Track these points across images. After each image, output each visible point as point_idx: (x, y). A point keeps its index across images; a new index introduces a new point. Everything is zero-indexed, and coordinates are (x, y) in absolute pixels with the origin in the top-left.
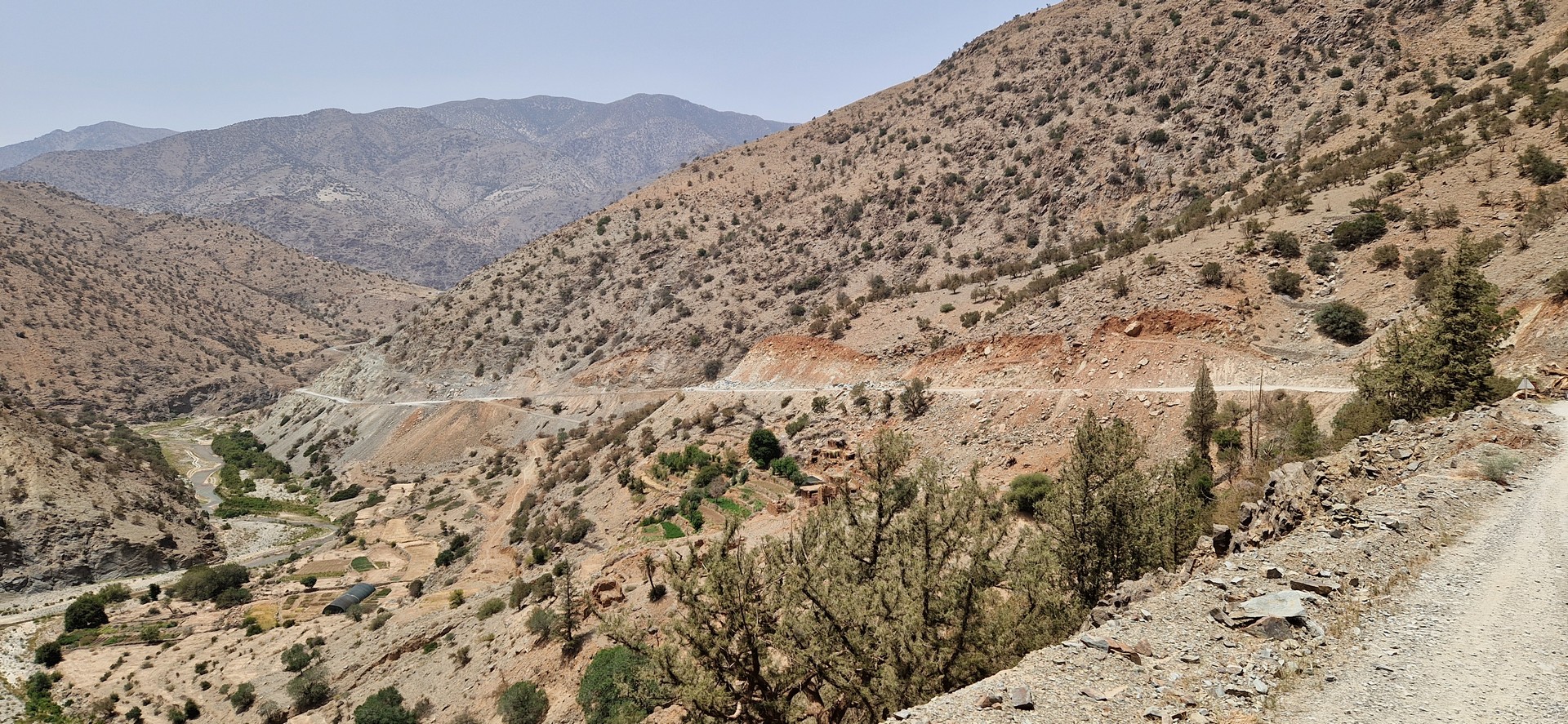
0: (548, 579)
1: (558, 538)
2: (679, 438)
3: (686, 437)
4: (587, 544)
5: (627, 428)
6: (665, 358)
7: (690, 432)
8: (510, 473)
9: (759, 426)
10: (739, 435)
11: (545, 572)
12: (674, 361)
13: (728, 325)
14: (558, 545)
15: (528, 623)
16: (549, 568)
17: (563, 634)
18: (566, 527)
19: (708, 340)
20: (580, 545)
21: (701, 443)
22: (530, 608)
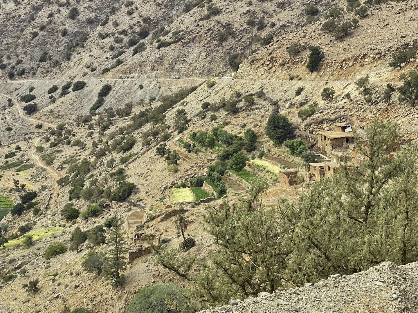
0: (100, 229)
1: (108, 196)
2: (208, 120)
3: (214, 118)
4: (132, 204)
5: (164, 108)
6: (197, 51)
7: (217, 114)
8: (68, 143)
9: (276, 111)
10: (259, 118)
11: (97, 224)
12: (204, 54)
13: (251, 23)
14: (108, 202)
15: (85, 264)
16: (101, 221)
17: (112, 273)
18: (114, 189)
19: (234, 35)
20: (126, 204)
21: (226, 124)
22: (86, 252)
